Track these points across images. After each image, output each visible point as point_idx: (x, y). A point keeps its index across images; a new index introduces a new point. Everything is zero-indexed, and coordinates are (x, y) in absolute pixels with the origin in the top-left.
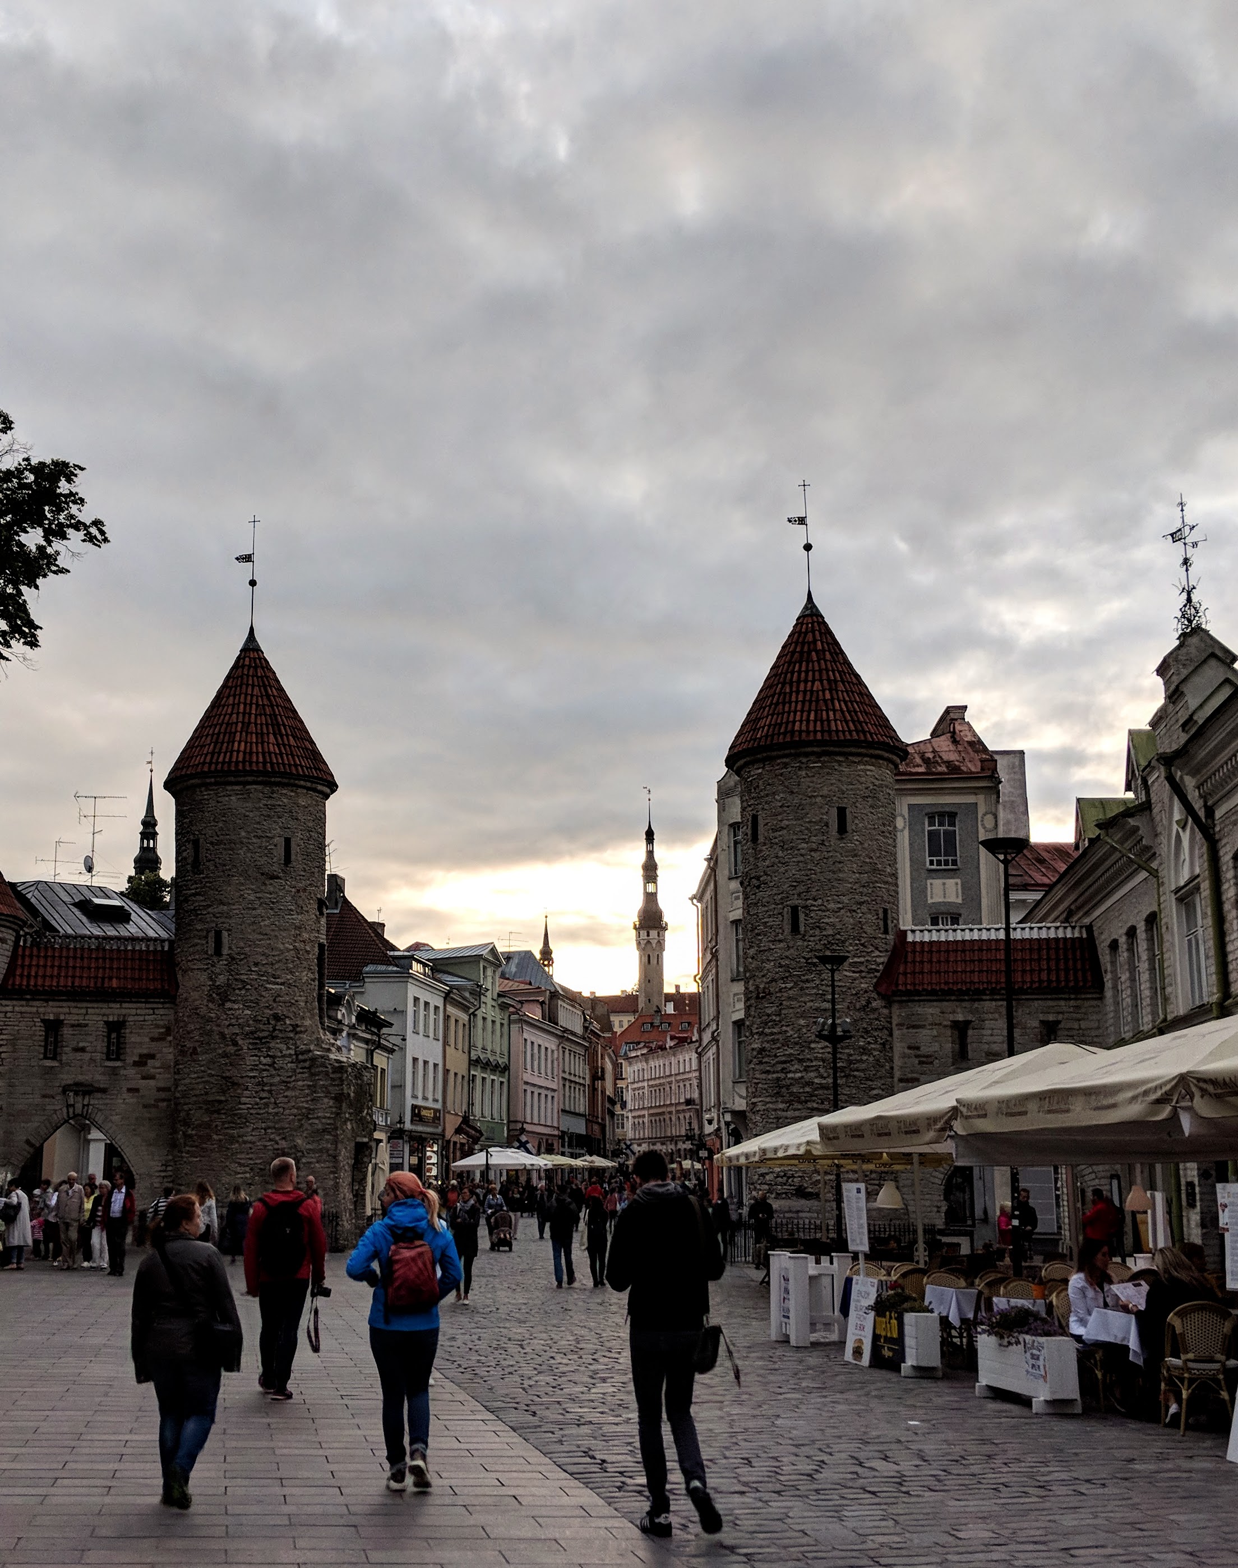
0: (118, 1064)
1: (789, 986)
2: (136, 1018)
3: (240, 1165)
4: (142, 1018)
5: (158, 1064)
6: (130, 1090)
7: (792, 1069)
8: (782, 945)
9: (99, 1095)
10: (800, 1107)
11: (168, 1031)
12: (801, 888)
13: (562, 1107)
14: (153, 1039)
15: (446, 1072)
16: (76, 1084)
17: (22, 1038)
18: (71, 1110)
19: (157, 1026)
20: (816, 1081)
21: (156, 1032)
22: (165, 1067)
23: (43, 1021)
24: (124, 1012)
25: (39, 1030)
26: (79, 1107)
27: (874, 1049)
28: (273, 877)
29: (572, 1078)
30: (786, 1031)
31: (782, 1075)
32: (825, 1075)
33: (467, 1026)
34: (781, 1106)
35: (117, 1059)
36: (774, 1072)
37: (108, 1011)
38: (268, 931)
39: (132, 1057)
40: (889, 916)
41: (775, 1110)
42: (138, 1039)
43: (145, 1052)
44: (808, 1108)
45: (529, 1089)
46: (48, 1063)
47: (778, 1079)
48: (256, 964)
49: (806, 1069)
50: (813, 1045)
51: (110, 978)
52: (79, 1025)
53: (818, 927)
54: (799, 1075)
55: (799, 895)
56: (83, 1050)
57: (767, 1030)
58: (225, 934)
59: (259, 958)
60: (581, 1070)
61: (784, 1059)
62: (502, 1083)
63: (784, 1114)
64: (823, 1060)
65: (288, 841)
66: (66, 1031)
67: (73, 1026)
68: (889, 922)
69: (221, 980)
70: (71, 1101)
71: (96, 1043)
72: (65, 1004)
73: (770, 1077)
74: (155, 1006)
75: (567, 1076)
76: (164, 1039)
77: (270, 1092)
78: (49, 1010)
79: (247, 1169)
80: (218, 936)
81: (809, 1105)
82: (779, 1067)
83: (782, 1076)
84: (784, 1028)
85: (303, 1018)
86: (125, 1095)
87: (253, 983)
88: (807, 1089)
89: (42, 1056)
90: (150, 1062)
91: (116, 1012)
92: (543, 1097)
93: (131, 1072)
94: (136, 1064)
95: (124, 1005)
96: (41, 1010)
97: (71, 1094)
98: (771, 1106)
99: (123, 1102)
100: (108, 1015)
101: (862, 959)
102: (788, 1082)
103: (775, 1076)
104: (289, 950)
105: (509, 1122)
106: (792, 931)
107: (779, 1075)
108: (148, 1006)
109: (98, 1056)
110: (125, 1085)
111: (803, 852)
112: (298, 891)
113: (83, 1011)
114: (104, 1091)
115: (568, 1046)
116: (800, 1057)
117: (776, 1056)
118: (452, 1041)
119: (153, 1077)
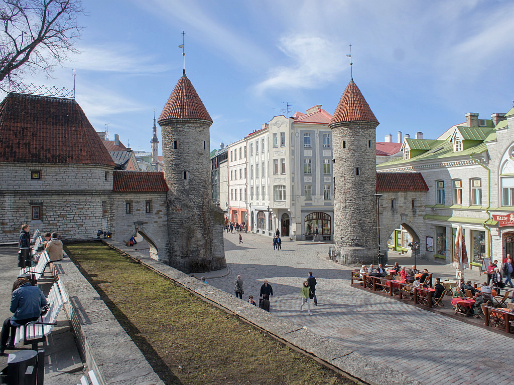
0: (150, 214)
1: (355, 190)
2: (155, 199)
4: (157, 199)
5: (162, 213)
6: (155, 222)
8: (353, 178)
9: (145, 224)
11: (165, 202)
12: (359, 163)
14: (160, 205)
16: (138, 221)
17: (120, 207)
18: (137, 230)
19: (161, 201)
21: (161, 203)
22: (164, 214)
23: (126, 201)
24: (151, 197)
25: (125, 204)
26: (139, 229)
28: (201, 154)
35: (150, 212)
37: (146, 197)
38: (200, 171)
39: (155, 211)
42: (156, 206)
43: (158, 209)
46: (128, 215)
52: (137, 202)
53: (364, 174)
55: (359, 165)
56: (139, 210)
59: (199, 181)
65: (205, 142)
66: (133, 204)
67: (135, 202)
69: (187, 188)
70: (137, 227)
71: (143, 208)
72: (133, 195)
74: (160, 195)
76: (163, 205)
78: (128, 197)
80: (185, 173)
86: (153, 224)
87: (197, 188)
89: (126, 213)
90: (160, 213)
91: (149, 197)
93: (155, 216)
94: (156, 214)
95: (151, 195)
96: (125, 197)
97: (137, 224)
99: (153, 226)
106: (356, 175)
108: (158, 195)
109: (144, 212)
110: (153, 221)
113: (139, 197)
114: (147, 223)
119: (161, 218)
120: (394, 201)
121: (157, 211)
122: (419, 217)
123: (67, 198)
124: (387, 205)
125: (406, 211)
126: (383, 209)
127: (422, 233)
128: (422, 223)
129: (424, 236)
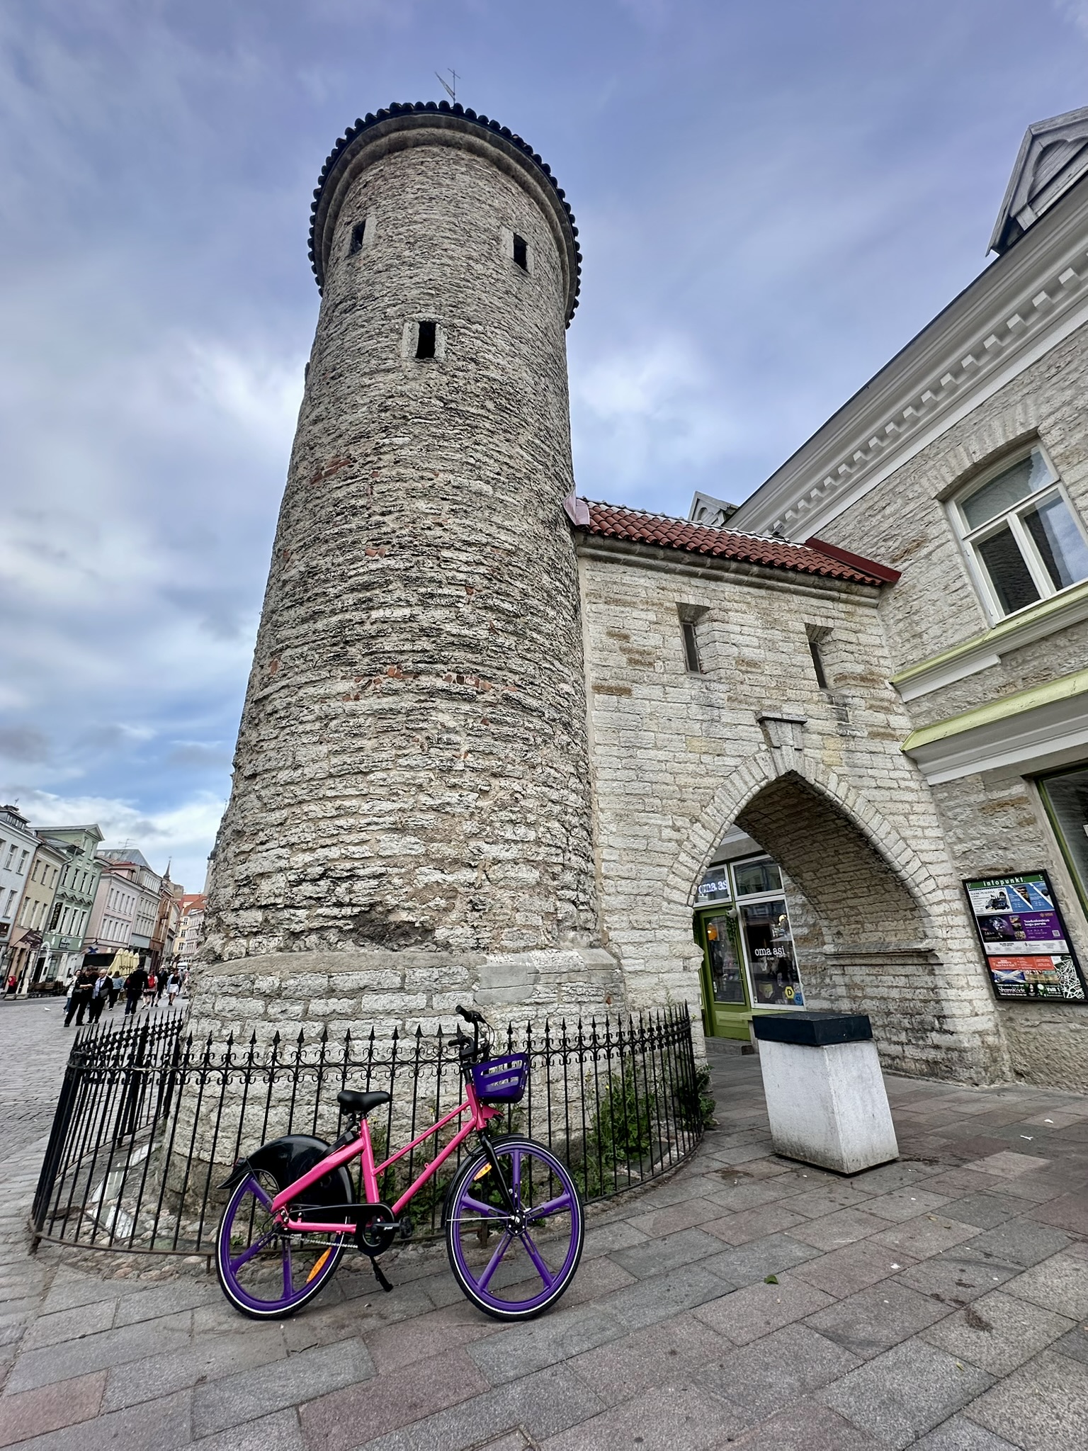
10: (397, 685)
12: (441, 300)
13: (133, 931)
20: (448, 627)
29: (145, 916)
30: (379, 525)
32: (472, 618)
33: (57, 874)
34: (342, 686)
36: (333, 612)
41: (323, 699)
44: (421, 690)
45: (108, 919)
47: (342, 625)
49: (426, 601)
50: (446, 553)
53: (472, 359)
55: (438, 307)
60: (153, 912)
63: (350, 705)
64: (469, 588)
73: (320, 625)
75: (141, 914)
81: (425, 681)
82: (350, 599)
83: (358, 616)
84: (378, 518)
88: (424, 643)
92: (119, 924)
102: (373, 629)
103: (335, 619)
105: (84, 938)
106: (418, 356)
107: (348, 616)
115: (144, 896)
116: (413, 573)
117: (343, 577)
120: (701, 629)
122: (876, 745)
124: (654, 640)
125: (791, 693)
126: (630, 661)
127: (926, 857)
128: (903, 784)
129: (941, 881)
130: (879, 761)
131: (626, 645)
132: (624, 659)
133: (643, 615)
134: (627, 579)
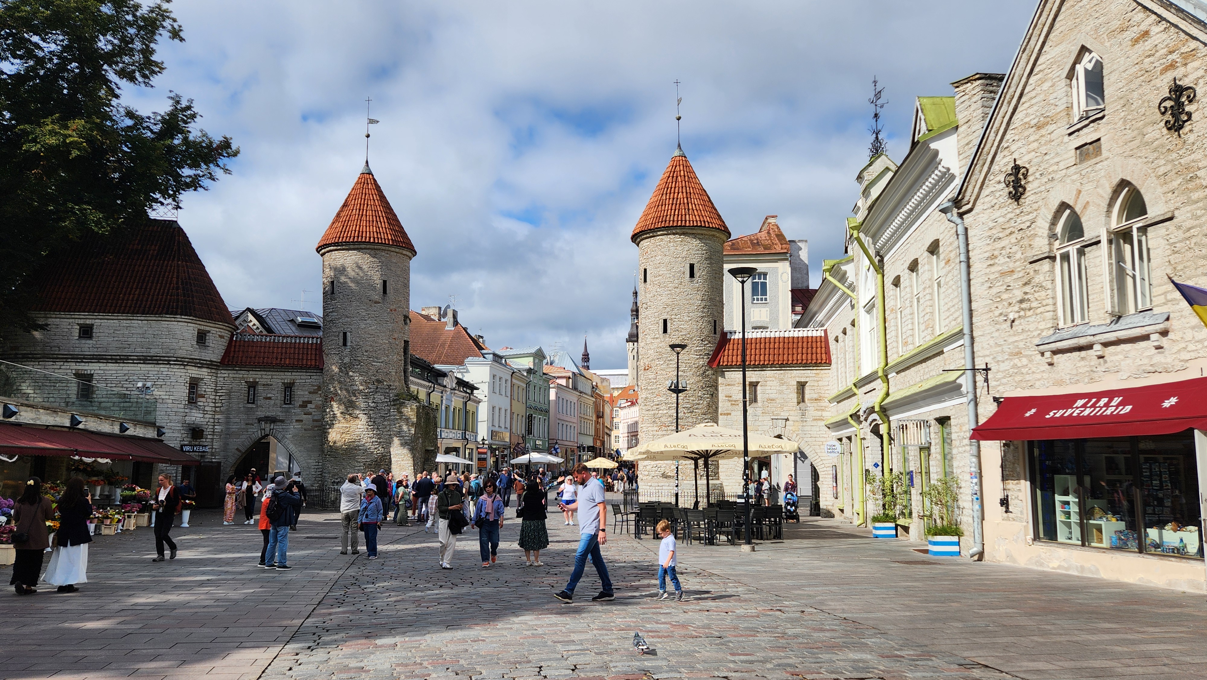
0: (291, 406)
1: (661, 363)
2: (301, 381)
3: (357, 462)
4: (304, 381)
5: (313, 406)
6: (297, 421)
7: (662, 408)
8: (658, 340)
9: (280, 424)
11: (319, 388)
12: (668, 309)
13: (579, 431)
14: (310, 393)
15: (512, 413)
16: (266, 417)
17: (234, 392)
18: (263, 432)
19: (313, 386)
21: (312, 389)
22: (317, 407)
23: (246, 382)
24: (293, 377)
25: (244, 387)
26: (267, 430)
27: (708, 398)
28: (376, 302)
29: (586, 417)
31: (657, 412)
33: (525, 390)
34: (656, 429)
35: (290, 404)
37: (284, 377)
38: (373, 332)
39: (298, 402)
40: (717, 324)
42: (302, 393)
43: (306, 399)
45: (561, 423)
46: (250, 405)
48: (366, 351)
51: (285, 358)
52: (267, 385)
53: (677, 330)
54: (665, 412)
55: (668, 313)
56: (270, 398)
57: (649, 388)
58: (348, 334)
59: (368, 348)
60: (590, 413)
61: (657, 403)
62: (545, 419)
65: (385, 282)
66: (260, 388)
67: (264, 385)
68: (717, 328)
69: (347, 360)
70: (263, 426)
71: (277, 395)
72: (259, 373)
73: (650, 413)
74: (311, 374)
75: (582, 416)
76: (317, 393)
77: (374, 422)
78: (250, 376)
79: (362, 464)
80: (345, 334)
82: (655, 407)
85: (394, 381)
86: (294, 424)
87: (365, 361)
89: (246, 402)
90: (309, 406)
91: (290, 377)
92: (569, 427)
93: (298, 410)
94: (301, 406)
95: (293, 374)
96: (245, 376)
97: (263, 423)
98: (650, 428)
99: (293, 428)
100: (284, 379)
101: (701, 348)
102: (660, 415)
103: (653, 412)
104: (385, 344)
105: (549, 439)
106: (664, 333)
108: (308, 374)
109: (278, 402)
110: (295, 418)
111: (670, 288)
112: (391, 310)
113: (270, 377)
114: (282, 421)
115: (583, 400)
118: (516, 398)
119: (310, 414)
120: (759, 388)
121: (303, 402)
123: (129, 368)
124: (739, 396)
125: (785, 409)
126: (732, 404)
127: (822, 458)
128: (821, 436)
129: (826, 465)
130: (814, 428)
131: (730, 399)
132: (730, 403)
133: (737, 388)
134: (733, 376)
